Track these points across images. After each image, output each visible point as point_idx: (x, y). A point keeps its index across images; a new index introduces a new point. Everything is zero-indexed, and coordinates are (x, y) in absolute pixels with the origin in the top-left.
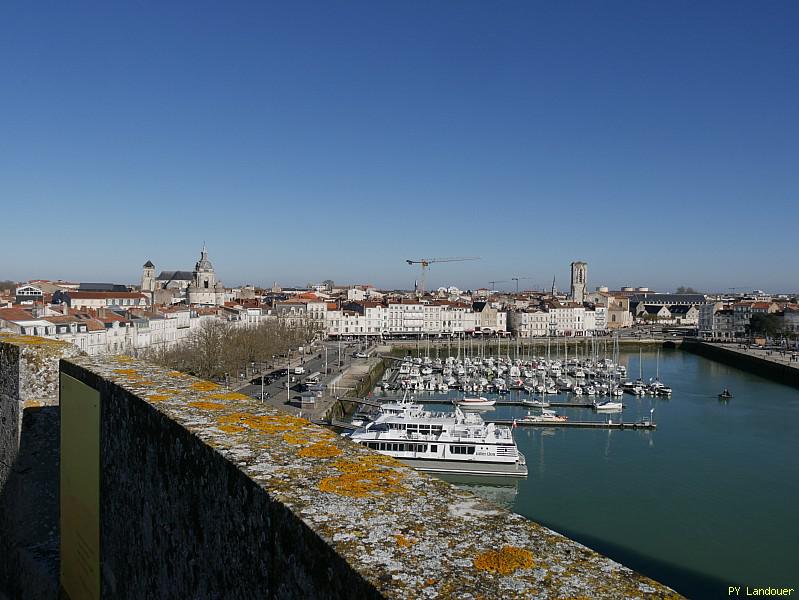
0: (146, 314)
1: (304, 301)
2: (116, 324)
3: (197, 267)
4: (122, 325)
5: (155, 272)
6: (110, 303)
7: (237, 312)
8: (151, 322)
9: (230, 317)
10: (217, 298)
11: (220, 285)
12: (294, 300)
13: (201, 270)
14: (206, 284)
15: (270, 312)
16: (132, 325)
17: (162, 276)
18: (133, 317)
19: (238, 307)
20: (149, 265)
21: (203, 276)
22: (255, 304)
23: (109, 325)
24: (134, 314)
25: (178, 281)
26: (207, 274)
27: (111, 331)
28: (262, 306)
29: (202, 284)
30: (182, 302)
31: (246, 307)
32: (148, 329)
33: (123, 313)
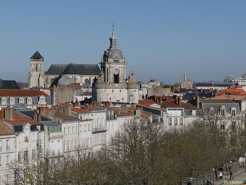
0: (57, 115)
1: (237, 98)
2: (27, 127)
3: (106, 57)
4: (33, 128)
5: (44, 66)
6: (13, 102)
7: (158, 112)
8: (64, 125)
9: (151, 119)
10: (130, 96)
11: (134, 79)
12: (223, 97)
13: (110, 60)
14: (116, 78)
15: (194, 112)
16: (42, 129)
17: (52, 70)
18: (44, 119)
19: (155, 106)
20: (37, 57)
21: (113, 68)
22: (174, 103)
23: (19, 129)
24: (43, 114)
25: (70, 76)
26: (117, 66)
27: (21, 136)
28: (184, 105)
29: (111, 78)
30: (87, 101)
31: (164, 106)
32: (61, 134)
33: (31, 114)
